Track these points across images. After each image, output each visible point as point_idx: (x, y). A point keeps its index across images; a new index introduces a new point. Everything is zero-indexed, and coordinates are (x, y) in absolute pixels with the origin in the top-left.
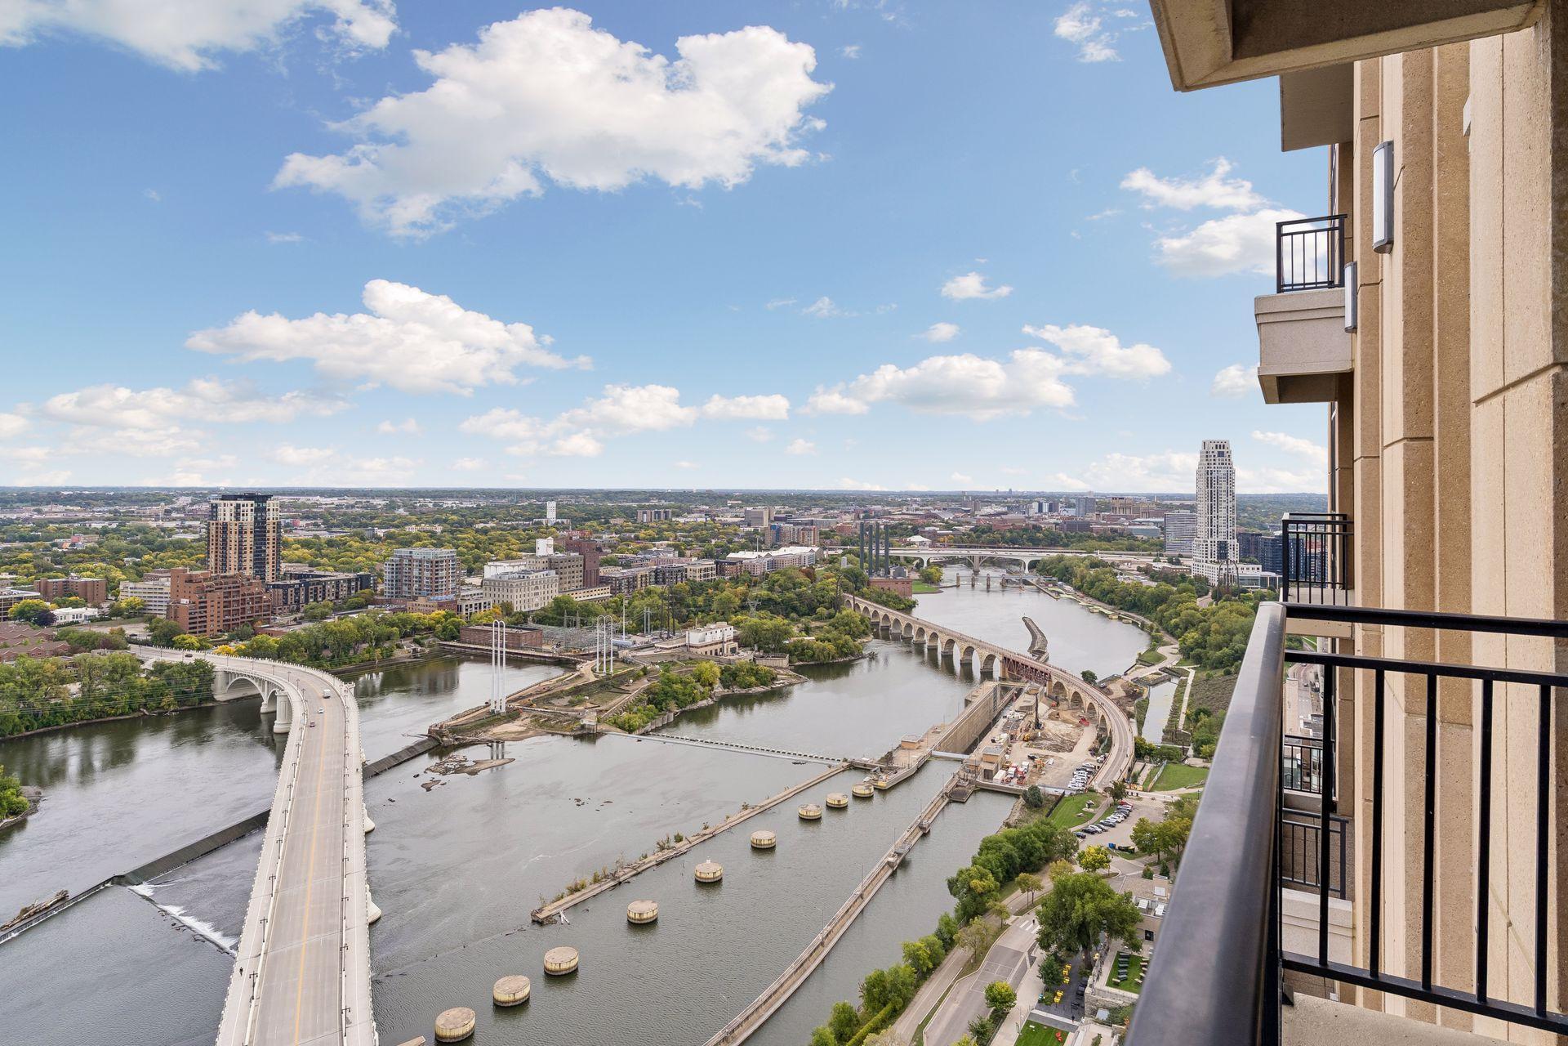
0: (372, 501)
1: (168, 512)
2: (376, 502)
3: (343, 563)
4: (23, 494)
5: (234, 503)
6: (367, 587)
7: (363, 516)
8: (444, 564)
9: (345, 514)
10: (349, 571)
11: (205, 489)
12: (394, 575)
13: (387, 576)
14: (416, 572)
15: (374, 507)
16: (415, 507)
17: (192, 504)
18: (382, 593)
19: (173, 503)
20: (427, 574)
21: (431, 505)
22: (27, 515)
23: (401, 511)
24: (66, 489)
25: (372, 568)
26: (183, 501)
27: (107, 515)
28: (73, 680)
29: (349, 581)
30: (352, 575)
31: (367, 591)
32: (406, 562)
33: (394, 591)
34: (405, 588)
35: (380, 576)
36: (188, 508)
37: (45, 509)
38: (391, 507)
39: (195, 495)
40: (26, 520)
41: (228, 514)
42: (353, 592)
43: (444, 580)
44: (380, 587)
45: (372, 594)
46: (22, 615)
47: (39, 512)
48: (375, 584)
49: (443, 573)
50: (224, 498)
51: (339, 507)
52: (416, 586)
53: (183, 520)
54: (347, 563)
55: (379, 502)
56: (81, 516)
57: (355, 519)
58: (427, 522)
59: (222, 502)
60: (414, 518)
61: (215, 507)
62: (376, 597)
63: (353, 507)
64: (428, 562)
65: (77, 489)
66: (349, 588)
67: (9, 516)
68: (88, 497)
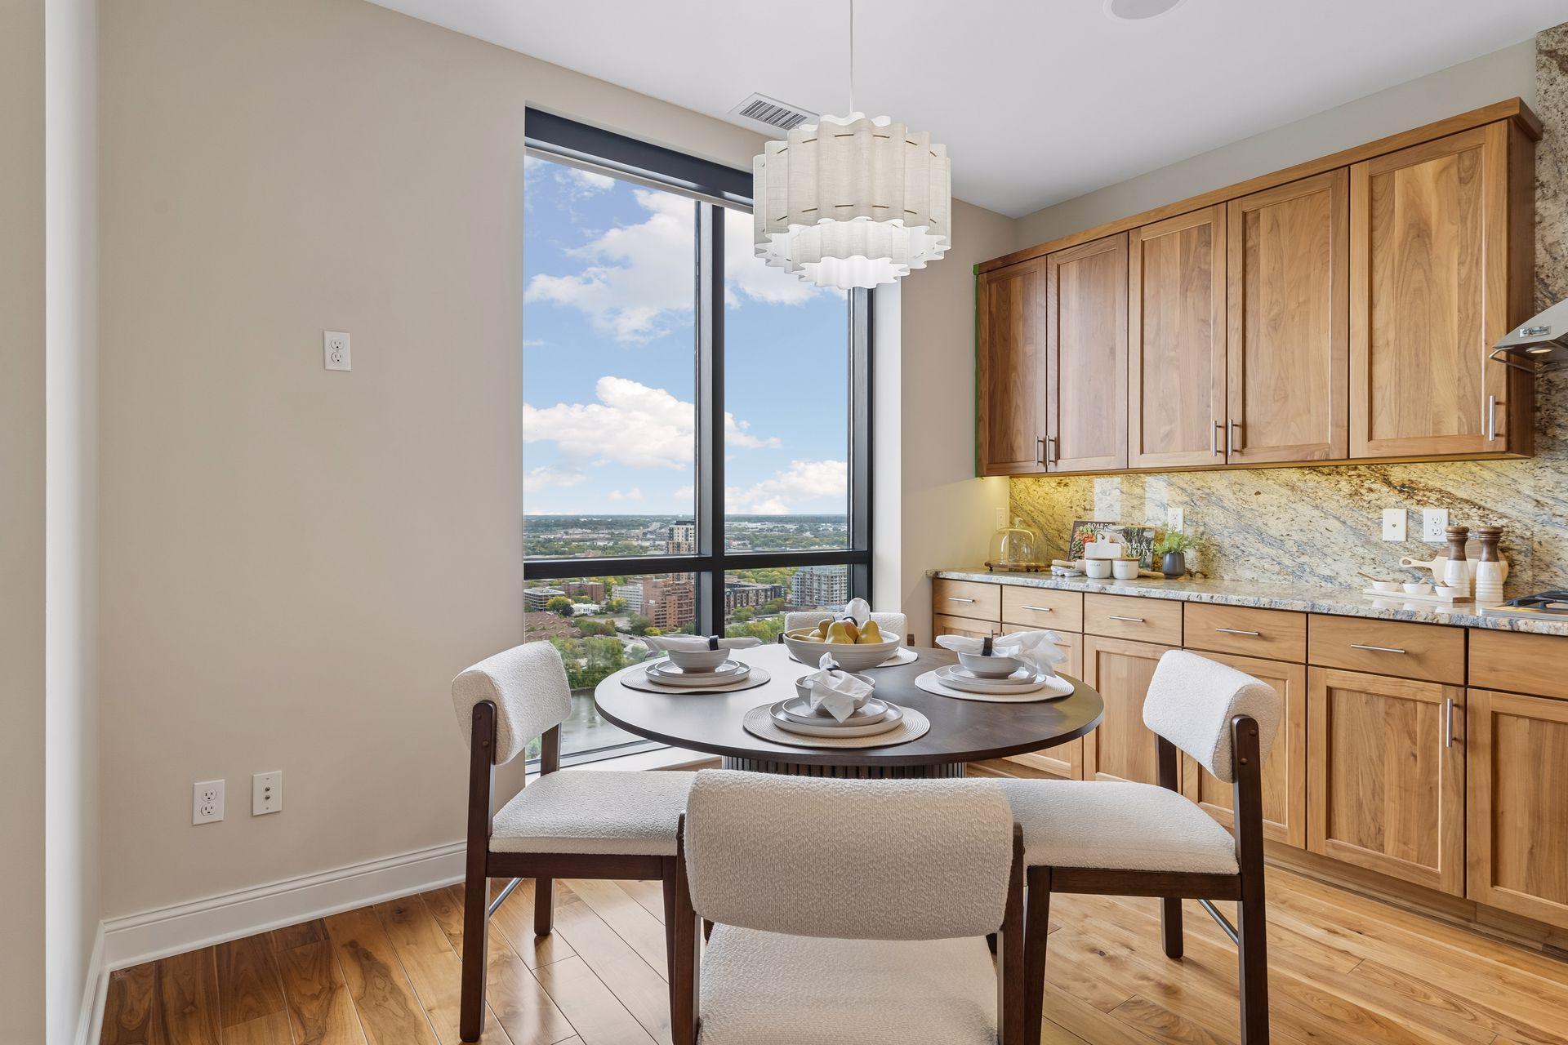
0: (786, 526)
1: (645, 534)
2: (788, 526)
3: (763, 576)
4: (558, 521)
5: (684, 527)
6: (780, 596)
7: (779, 538)
8: (838, 579)
9: (766, 536)
10: (766, 583)
11: (669, 516)
12: (799, 587)
13: (794, 588)
14: (816, 585)
15: (787, 531)
16: (818, 531)
17: (661, 528)
18: (790, 602)
19: (648, 527)
20: (824, 587)
21: (831, 529)
22: (559, 536)
23: (808, 534)
24: (583, 517)
25: (784, 582)
26: (654, 526)
27: (607, 536)
28: (584, 655)
29: (766, 591)
30: (768, 586)
31: (779, 599)
32: (808, 576)
33: (799, 600)
34: (808, 598)
35: (789, 587)
36: (658, 531)
37: (570, 531)
38: (800, 530)
39: (663, 521)
40: (559, 539)
41: (680, 536)
42: (769, 599)
43: (838, 592)
44: (789, 597)
45: (783, 603)
46: (554, 607)
47: (567, 533)
48: (786, 594)
49: (836, 587)
50: (678, 523)
51: (761, 530)
52: (816, 596)
53: (654, 540)
54: (766, 576)
55: (792, 527)
56: (591, 536)
57: (772, 541)
58: (828, 544)
59: (676, 526)
60: (818, 540)
61: (671, 530)
62: (786, 605)
63: (772, 530)
64: (825, 577)
65: (590, 516)
66: (766, 596)
67: (549, 536)
68: (596, 523)
